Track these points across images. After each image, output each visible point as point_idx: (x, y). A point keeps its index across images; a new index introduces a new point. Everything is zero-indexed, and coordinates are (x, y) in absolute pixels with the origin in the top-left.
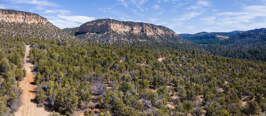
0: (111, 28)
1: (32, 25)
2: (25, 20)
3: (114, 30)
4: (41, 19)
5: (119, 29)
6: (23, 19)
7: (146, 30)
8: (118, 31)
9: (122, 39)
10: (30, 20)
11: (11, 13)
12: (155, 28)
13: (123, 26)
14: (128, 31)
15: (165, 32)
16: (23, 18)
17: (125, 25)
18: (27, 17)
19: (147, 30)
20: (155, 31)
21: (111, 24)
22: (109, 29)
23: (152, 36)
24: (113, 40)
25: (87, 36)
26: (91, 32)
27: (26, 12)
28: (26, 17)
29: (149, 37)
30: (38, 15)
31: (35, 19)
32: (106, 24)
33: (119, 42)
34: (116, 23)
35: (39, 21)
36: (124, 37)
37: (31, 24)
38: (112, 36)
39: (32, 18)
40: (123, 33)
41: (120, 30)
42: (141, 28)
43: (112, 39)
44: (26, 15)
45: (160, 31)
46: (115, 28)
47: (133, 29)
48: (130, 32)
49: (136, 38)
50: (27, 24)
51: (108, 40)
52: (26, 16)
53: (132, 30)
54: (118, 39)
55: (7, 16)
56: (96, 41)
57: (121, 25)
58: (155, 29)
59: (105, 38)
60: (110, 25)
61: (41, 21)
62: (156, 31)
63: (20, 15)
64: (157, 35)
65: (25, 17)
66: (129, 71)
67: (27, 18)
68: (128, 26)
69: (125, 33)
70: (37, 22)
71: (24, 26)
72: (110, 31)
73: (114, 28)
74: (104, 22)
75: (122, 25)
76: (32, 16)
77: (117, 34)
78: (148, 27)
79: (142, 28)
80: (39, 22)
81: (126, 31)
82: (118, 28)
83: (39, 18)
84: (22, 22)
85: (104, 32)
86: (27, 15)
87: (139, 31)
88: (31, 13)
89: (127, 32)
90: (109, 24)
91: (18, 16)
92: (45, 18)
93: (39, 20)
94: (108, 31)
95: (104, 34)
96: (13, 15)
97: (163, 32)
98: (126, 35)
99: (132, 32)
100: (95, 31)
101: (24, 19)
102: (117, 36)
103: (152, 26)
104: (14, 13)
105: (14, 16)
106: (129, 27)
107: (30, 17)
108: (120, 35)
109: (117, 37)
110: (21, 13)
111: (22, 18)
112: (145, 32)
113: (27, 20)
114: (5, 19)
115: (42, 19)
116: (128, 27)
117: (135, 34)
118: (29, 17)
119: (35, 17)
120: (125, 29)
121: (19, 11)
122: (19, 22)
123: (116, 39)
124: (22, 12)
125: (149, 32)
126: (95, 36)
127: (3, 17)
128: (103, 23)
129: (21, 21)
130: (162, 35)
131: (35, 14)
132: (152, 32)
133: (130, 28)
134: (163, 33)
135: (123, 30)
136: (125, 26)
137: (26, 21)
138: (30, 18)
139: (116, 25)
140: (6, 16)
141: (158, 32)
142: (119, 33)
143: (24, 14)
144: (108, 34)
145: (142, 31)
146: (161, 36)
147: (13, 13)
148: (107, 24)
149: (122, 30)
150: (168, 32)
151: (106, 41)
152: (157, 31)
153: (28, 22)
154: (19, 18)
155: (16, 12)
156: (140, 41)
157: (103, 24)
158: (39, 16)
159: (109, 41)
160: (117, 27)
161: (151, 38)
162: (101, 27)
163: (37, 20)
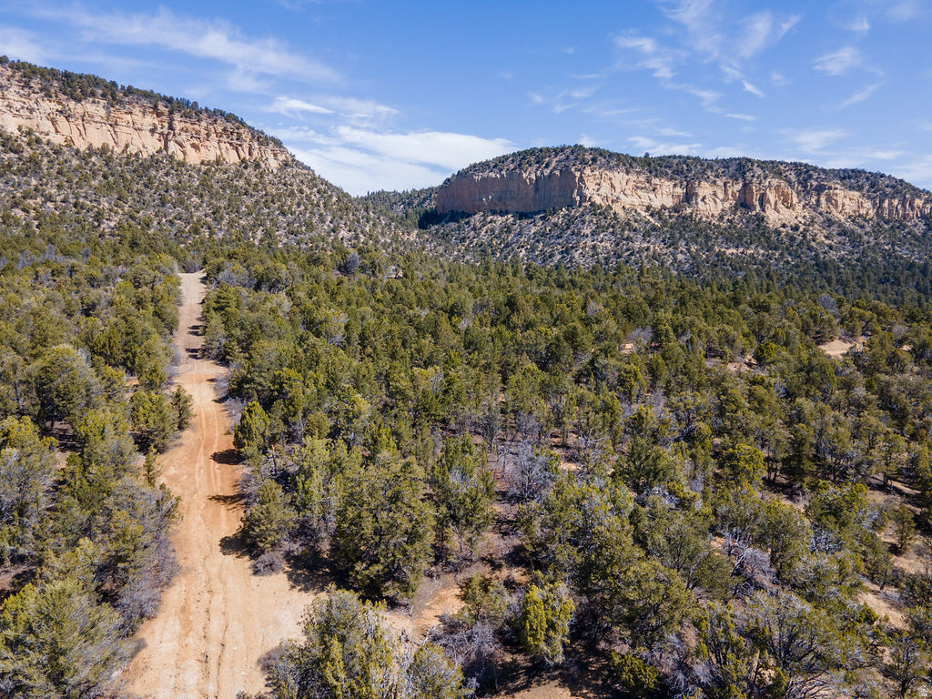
0: (588, 193)
1: (209, 170)
2: (166, 141)
3: (598, 200)
4: (256, 145)
5: (622, 196)
6: (157, 136)
7: (763, 200)
8: (617, 208)
9: (637, 245)
10: (196, 142)
11: (85, 95)
12: (815, 183)
13: (642, 178)
14: (669, 203)
15: (882, 201)
16: (159, 130)
17: (656, 176)
18: (178, 126)
19: (771, 196)
20: (818, 201)
21: (587, 171)
22: (578, 198)
23: (796, 228)
24: (592, 246)
25: (474, 229)
26: (494, 213)
27: (169, 101)
28: (171, 127)
29: (779, 233)
30: (236, 119)
31: (224, 138)
32: (561, 171)
33: (620, 257)
34: (611, 169)
35: (244, 154)
36: (646, 235)
37: (204, 168)
38: (588, 231)
39: (208, 135)
40: (643, 214)
41: (627, 201)
42: (739, 187)
43: (590, 243)
44: (171, 113)
45: (847, 201)
46: (605, 189)
47: (697, 195)
48: (676, 209)
49: (708, 238)
50: (182, 164)
51: (572, 247)
52: (171, 120)
53: (689, 197)
54: (618, 245)
55: (60, 108)
56: (516, 255)
57: (633, 177)
58: (820, 189)
59: (559, 237)
60: (581, 179)
61: (255, 153)
62: (823, 199)
63: (137, 110)
64: (829, 222)
65: (166, 125)
66: (667, 394)
67: (177, 131)
68: (671, 179)
69: (651, 215)
70: (232, 158)
71: (167, 174)
72: (580, 206)
73: (602, 191)
74: (553, 164)
75: (638, 173)
76: (204, 124)
77: (615, 218)
78: (775, 182)
79: (745, 185)
80: (242, 155)
81: (657, 204)
82: (618, 190)
83: (246, 135)
84: (152, 151)
85: (554, 212)
86: (177, 117)
87: (727, 205)
88: (201, 106)
89: (663, 207)
90: (578, 174)
91: (128, 117)
92: (273, 139)
93: (246, 146)
94: (571, 205)
95: (554, 220)
96: (96, 109)
97: (868, 204)
98: (658, 224)
99: (689, 210)
100: (509, 208)
101: (162, 134)
102: (611, 230)
103: (798, 175)
104: (104, 96)
105: (103, 112)
106: (675, 186)
107: (196, 127)
108: (628, 224)
109: (613, 233)
110: (145, 102)
111: (153, 131)
112: (758, 209)
113: (181, 145)
114: (47, 126)
115: (261, 144)
116: (671, 184)
117: (704, 219)
118: (189, 125)
119: (225, 130)
120: (652, 196)
121: (129, 91)
122: (133, 150)
123: (605, 244)
124: (148, 95)
125: (780, 205)
126: (509, 231)
127: (31, 111)
128: (547, 166)
129: (149, 145)
130: (860, 220)
131: (222, 114)
132: (799, 207)
133: (679, 191)
134: (863, 211)
135: (645, 198)
136: (656, 181)
137: (173, 147)
138: (198, 132)
139: (610, 174)
140: (49, 106)
141: (836, 206)
142: (621, 214)
143: (161, 107)
144: (570, 221)
145: (743, 204)
146: (849, 225)
147: (93, 94)
148: (566, 172)
149: (636, 201)
150: (896, 202)
151: (562, 252)
152: (829, 199)
153: (184, 153)
154: (130, 130)
155: (114, 95)
156: (729, 252)
157: (547, 172)
158: (242, 123)
159: (576, 255)
160: (612, 186)
161: (792, 239)
162: (537, 190)
163: (231, 144)
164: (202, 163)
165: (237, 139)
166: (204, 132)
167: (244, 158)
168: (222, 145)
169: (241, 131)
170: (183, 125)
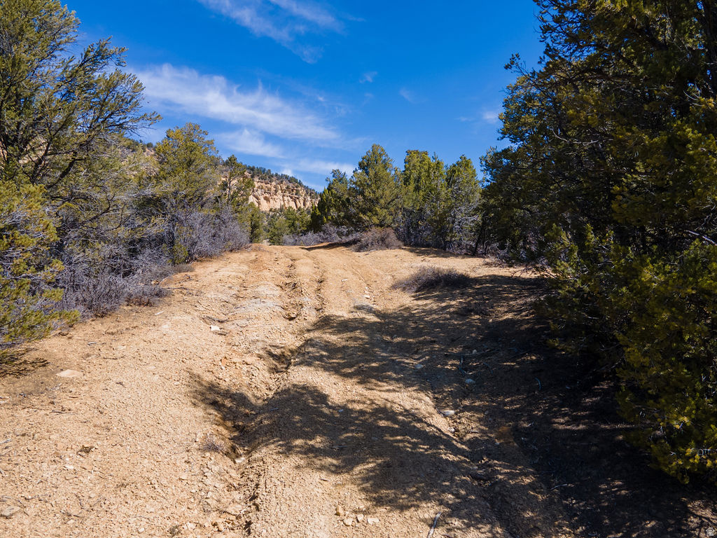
4: (309, 198)
10: (268, 195)
18: (256, 185)
27: (252, 169)
31: (287, 194)
35: (300, 205)
39: (276, 191)
44: (252, 177)
61: (308, 204)
67: (256, 188)
76: (274, 183)
80: (299, 205)
83: (303, 192)
86: (256, 179)
88: (273, 172)
93: (301, 199)
107: (269, 185)
113: (257, 198)
118: (264, 184)
119: (288, 188)
137: (252, 199)
138: (269, 189)
153: (259, 203)
158: (300, 183)
163: (291, 198)
164: (271, 210)
165: (296, 194)
166: (273, 189)
167: (300, 207)
168: (286, 198)
169: (300, 189)
170: (259, 184)
